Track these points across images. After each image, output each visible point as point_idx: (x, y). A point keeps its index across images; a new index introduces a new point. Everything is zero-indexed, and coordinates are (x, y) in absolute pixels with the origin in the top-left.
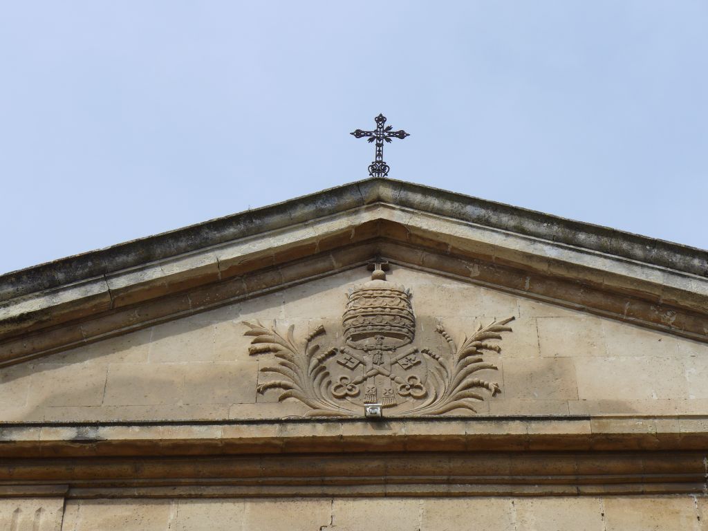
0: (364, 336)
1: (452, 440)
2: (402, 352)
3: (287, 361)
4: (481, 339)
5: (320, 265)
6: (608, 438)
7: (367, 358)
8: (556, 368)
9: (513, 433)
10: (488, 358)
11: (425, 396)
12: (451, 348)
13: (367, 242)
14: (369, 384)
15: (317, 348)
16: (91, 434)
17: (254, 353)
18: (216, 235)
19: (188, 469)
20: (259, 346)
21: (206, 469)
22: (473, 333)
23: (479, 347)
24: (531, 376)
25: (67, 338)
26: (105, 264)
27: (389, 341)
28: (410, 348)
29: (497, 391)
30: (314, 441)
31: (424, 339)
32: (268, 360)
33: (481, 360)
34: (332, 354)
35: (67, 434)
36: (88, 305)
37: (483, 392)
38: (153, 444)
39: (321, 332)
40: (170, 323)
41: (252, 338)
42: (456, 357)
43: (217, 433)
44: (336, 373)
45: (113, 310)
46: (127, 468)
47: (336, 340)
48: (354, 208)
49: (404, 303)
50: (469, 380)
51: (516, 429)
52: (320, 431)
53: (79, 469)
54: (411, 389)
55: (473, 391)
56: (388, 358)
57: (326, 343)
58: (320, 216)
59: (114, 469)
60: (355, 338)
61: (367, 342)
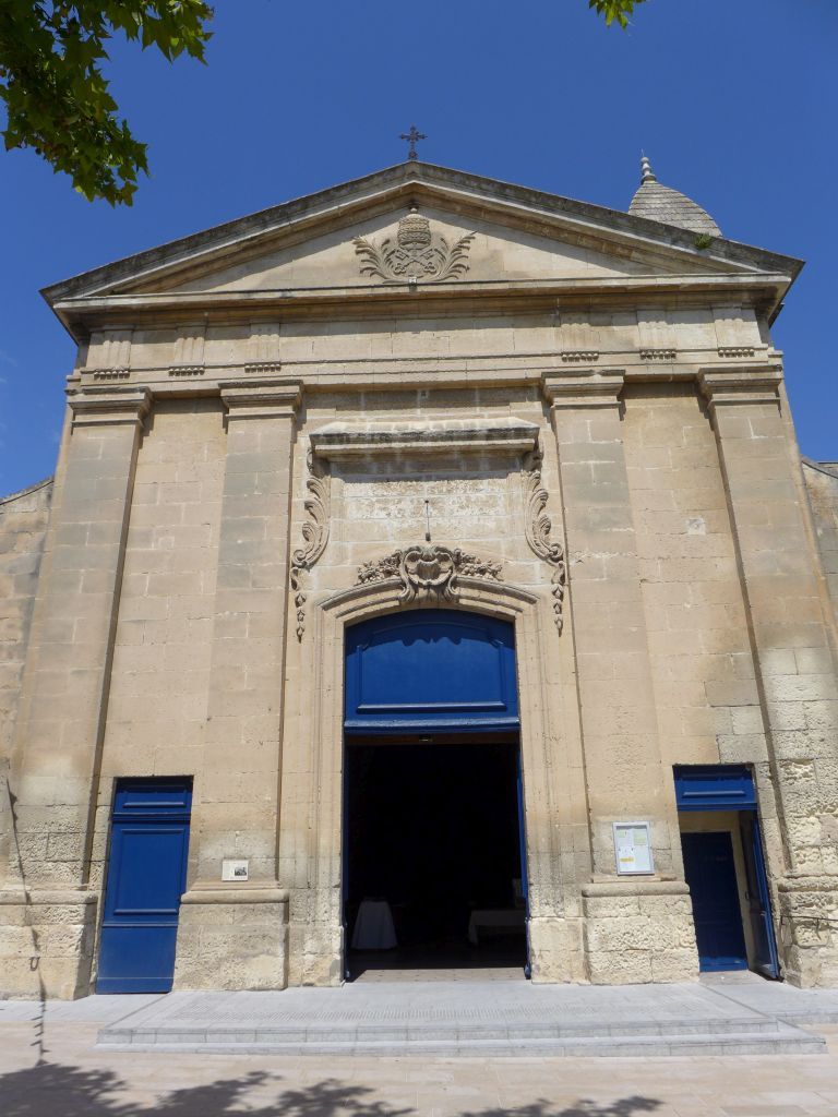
0: (408, 243)
1: (448, 293)
2: (425, 250)
3: (373, 256)
4: (461, 243)
5: (387, 207)
6: (516, 290)
7: (409, 254)
8: (495, 256)
9: (474, 289)
10: (464, 252)
11: (436, 272)
12: (446, 248)
13: (408, 194)
14: (411, 266)
15: (386, 249)
16: (288, 294)
17: (358, 253)
18: (338, 194)
19: (332, 309)
20: (360, 249)
21: (340, 309)
22: (457, 240)
23: (459, 247)
24: (484, 260)
25: (273, 248)
26: (287, 211)
27: (419, 245)
28: (429, 248)
29: (468, 268)
30: (386, 295)
31: (435, 244)
32: (365, 256)
33: (461, 253)
34: (393, 252)
35: (277, 295)
36: (280, 231)
37: (461, 269)
38: (315, 299)
39: (387, 242)
41: (357, 246)
42: (449, 252)
43: (343, 293)
44: (396, 262)
45: (293, 233)
46: (305, 310)
47: (394, 246)
48: (402, 178)
49: (426, 226)
50: (456, 263)
51: (476, 287)
52: (389, 291)
53: (285, 311)
54: (430, 269)
55: (457, 269)
56: (419, 253)
57: (391, 247)
58: (386, 182)
59: (300, 310)
60: (404, 244)
61: (409, 246)
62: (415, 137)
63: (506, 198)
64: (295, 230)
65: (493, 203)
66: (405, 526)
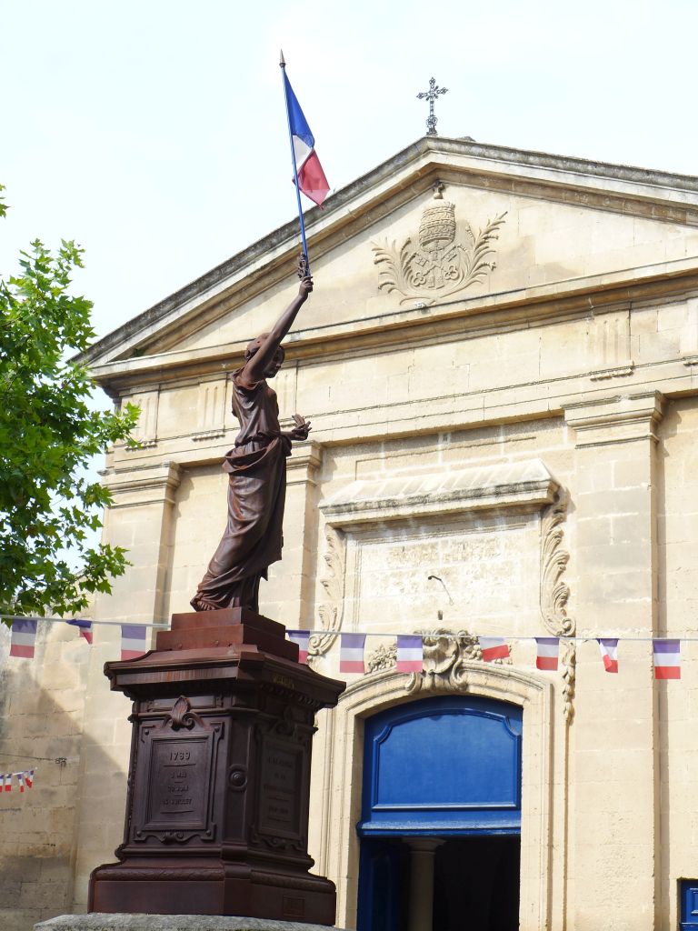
0: (429, 242)
2: (448, 249)
3: (392, 266)
4: (488, 232)
5: (407, 195)
6: (536, 298)
7: (430, 257)
9: (488, 305)
10: (492, 244)
11: (458, 278)
12: (471, 243)
14: (431, 275)
15: (407, 253)
16: (297, 337)
17: (377, 262)
18: (345, 196)
20: (379, 258)
22: (484, 229)
23: (486, 238)
25: (288, 270)
26: (294, 228)
27: (441, 243)
28: (452, 245)
29: (493, 267)
30: (396, 325)
31: (459, 238)
32: (383, 266)
33: (487, 247)
34: (414, 257)
36: (292, 252)
37: (487, 269)
39: (408, 242)
40: (337, 249)
41: (375, 252)
42: (475, 248)
44: (416, 269)
46: (318, 349)
47: (415, 247)
48: (416, 158)
49: (449, 214)
50: (479, 264)
52: (398, 319)
53: (299, 353)
54: (451, 276)
55: (481, 270)
56: (440, 255)
57: (411, 250)
58: (398, 169)
59: (313, 350)
60: (424, 244)
61: (431, 245)
62: (434, 93)
63: (532, 167)
65: (518, 176)
66: (418, 603)
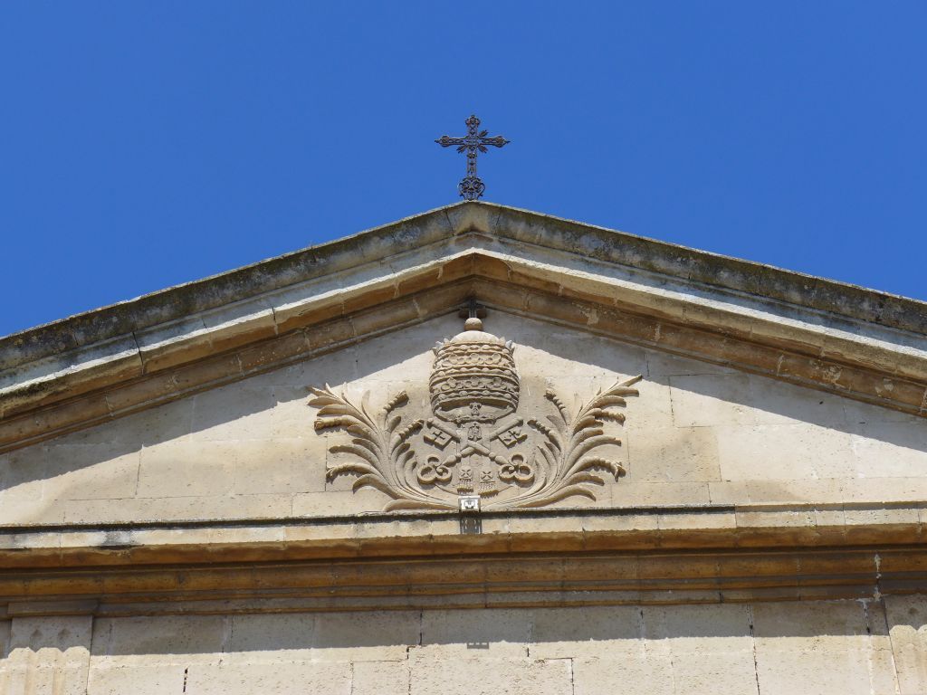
0: (456, 405)
1: (567, 538)
2: (503, 424)
3: (363, 438)
4: (602, 405)
5: (401, 313)
6: (757, 533)
7: (462, 433)
8: (692, 441)
9: (640, 528)
10: (610, 429)
11: (532, 481)
12: (561, 418)
13: (459, 282)
14: (465, 465)
15: (398, 421)
16: (124, 538)
17: (321, 428)
18: (271, 279)
19: (244, 579)
20: (327, 419)
21: (265, 580)
22: (589, 399)
23: (598, 416)
24: (663, 452)
25: (88, 413)
26: (134, 319)
27: (487, 411)
28: (513, 419)
29: (621, 473)
30: (398, 543)
31: (531, 408)
32: (341, 438)
33: (600, 433)
34: (417, 428)
35: (94, 539)
36: (114, 371)
37: (603, 475)
38: (200, 550)
39: (402, 401)
40: (216, 390)
41: (318, 411)
42: (570, 430)
43: (278, 535)
44: (423, 453)
45: (145, 376)
46: (168, 580)
47: (420, 410)
48: (442, 241)
49: (505, 361)
50: (588, 457)
51: (645, 524)
52: (405, 530)
53: (110, 583)
54: (517, 474)
55: (593, 473)
56: (487, 432)
57: (411, 415)
58: (401, 252)
59: (152, 581)
60: (446, 407)
61: (460, 412)
62: (478, 141)
63: (721, 292)
64: (153, 368)
65: (685, 306)
